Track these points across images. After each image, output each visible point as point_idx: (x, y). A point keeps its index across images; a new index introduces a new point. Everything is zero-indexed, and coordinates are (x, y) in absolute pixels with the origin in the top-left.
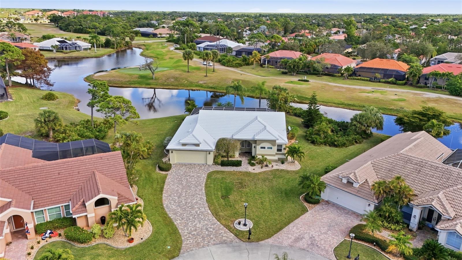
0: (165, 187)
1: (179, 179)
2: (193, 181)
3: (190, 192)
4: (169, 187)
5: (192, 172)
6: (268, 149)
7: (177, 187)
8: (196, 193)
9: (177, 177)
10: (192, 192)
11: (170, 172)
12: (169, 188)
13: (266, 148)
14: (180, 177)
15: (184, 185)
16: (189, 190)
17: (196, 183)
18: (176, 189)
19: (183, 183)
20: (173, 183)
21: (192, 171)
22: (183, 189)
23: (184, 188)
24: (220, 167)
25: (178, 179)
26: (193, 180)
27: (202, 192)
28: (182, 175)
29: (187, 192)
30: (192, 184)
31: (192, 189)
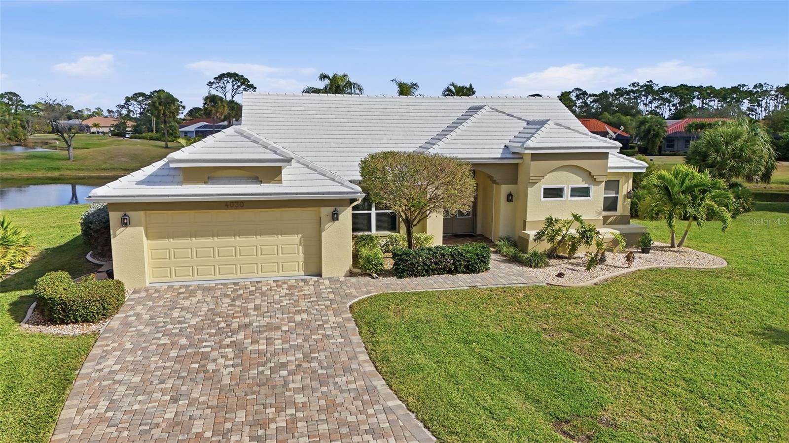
0: (67, 413)
1: (182, 348)
2: (284, 351)
3: (293, 420)
4: (103, 404)
5: (256, 308)
6: (572, 196)
7: (174, 400)
8: (342, 423)
9: (165, 340)
10: (308, 420)
11: (115, 322)
12: (101, 419)
13: (567, 192)
14: (183, 341)
15: (226, 381)
16: (279, 411)
17: (307, 358)
18: (170, 415)
19: (211, 367)
20: (137, 379)
21: (251, 306)
22: (222, 409)
23: (232, 401)
24: (393, 280)
25: (173, 354)
26: (278, 344)
27: (386, 410)
28: (199, 329)
29: (265, 426)
30: (283, 366)
31: (300, 399)
